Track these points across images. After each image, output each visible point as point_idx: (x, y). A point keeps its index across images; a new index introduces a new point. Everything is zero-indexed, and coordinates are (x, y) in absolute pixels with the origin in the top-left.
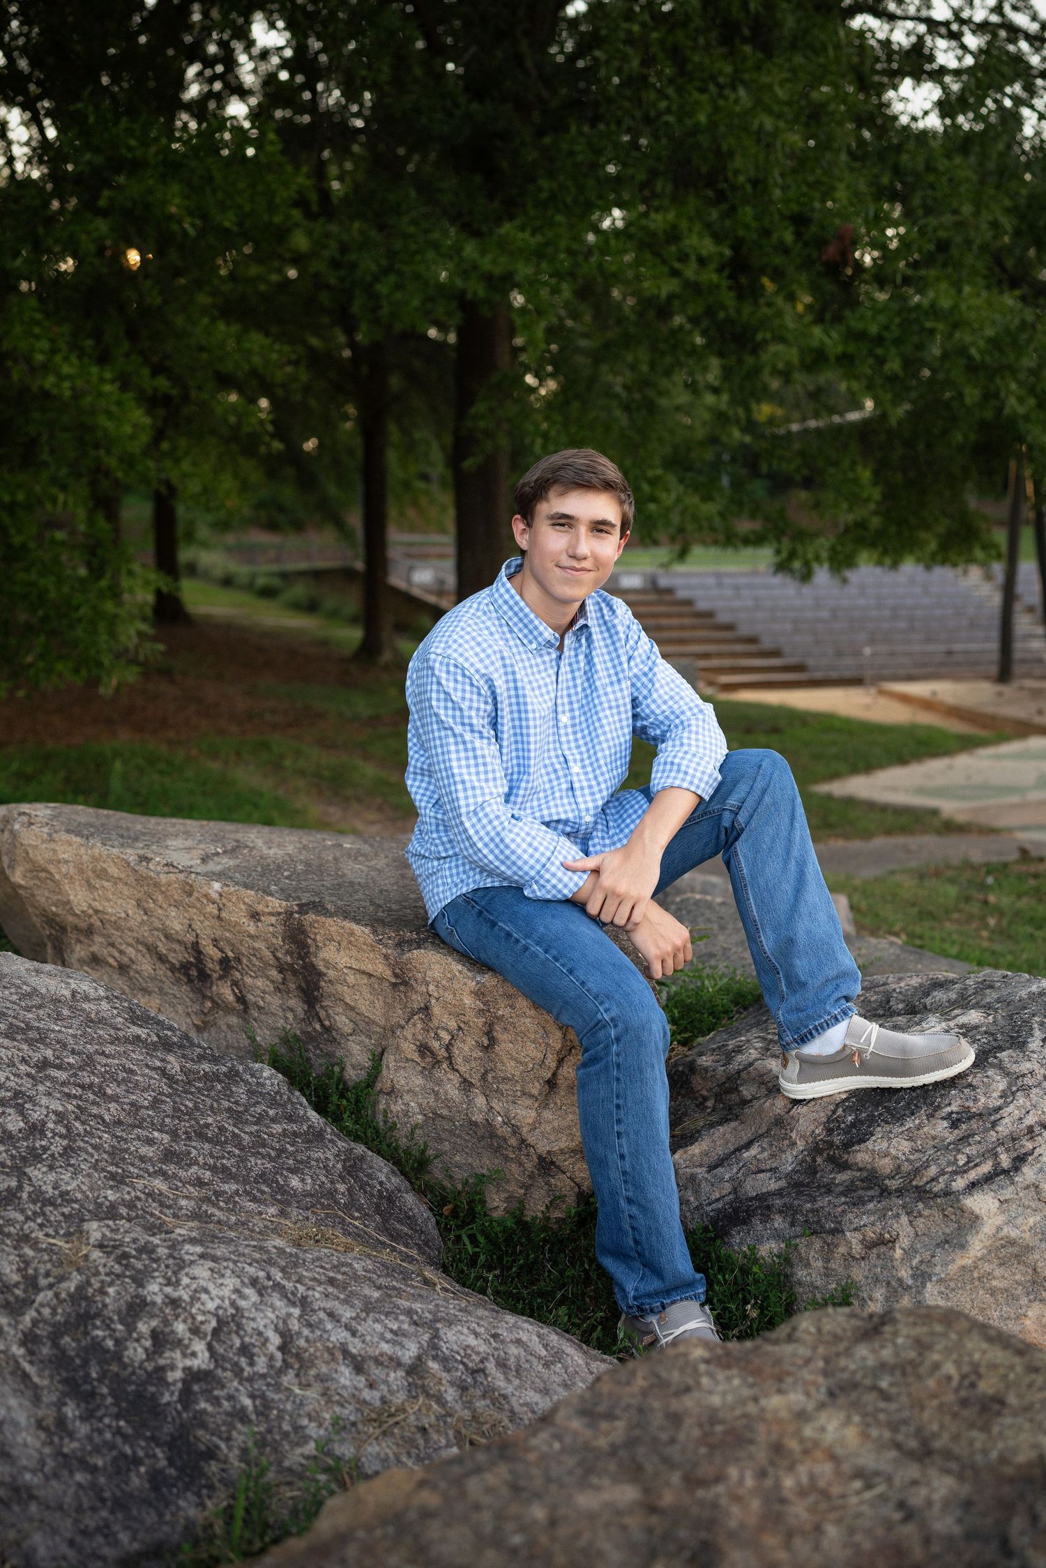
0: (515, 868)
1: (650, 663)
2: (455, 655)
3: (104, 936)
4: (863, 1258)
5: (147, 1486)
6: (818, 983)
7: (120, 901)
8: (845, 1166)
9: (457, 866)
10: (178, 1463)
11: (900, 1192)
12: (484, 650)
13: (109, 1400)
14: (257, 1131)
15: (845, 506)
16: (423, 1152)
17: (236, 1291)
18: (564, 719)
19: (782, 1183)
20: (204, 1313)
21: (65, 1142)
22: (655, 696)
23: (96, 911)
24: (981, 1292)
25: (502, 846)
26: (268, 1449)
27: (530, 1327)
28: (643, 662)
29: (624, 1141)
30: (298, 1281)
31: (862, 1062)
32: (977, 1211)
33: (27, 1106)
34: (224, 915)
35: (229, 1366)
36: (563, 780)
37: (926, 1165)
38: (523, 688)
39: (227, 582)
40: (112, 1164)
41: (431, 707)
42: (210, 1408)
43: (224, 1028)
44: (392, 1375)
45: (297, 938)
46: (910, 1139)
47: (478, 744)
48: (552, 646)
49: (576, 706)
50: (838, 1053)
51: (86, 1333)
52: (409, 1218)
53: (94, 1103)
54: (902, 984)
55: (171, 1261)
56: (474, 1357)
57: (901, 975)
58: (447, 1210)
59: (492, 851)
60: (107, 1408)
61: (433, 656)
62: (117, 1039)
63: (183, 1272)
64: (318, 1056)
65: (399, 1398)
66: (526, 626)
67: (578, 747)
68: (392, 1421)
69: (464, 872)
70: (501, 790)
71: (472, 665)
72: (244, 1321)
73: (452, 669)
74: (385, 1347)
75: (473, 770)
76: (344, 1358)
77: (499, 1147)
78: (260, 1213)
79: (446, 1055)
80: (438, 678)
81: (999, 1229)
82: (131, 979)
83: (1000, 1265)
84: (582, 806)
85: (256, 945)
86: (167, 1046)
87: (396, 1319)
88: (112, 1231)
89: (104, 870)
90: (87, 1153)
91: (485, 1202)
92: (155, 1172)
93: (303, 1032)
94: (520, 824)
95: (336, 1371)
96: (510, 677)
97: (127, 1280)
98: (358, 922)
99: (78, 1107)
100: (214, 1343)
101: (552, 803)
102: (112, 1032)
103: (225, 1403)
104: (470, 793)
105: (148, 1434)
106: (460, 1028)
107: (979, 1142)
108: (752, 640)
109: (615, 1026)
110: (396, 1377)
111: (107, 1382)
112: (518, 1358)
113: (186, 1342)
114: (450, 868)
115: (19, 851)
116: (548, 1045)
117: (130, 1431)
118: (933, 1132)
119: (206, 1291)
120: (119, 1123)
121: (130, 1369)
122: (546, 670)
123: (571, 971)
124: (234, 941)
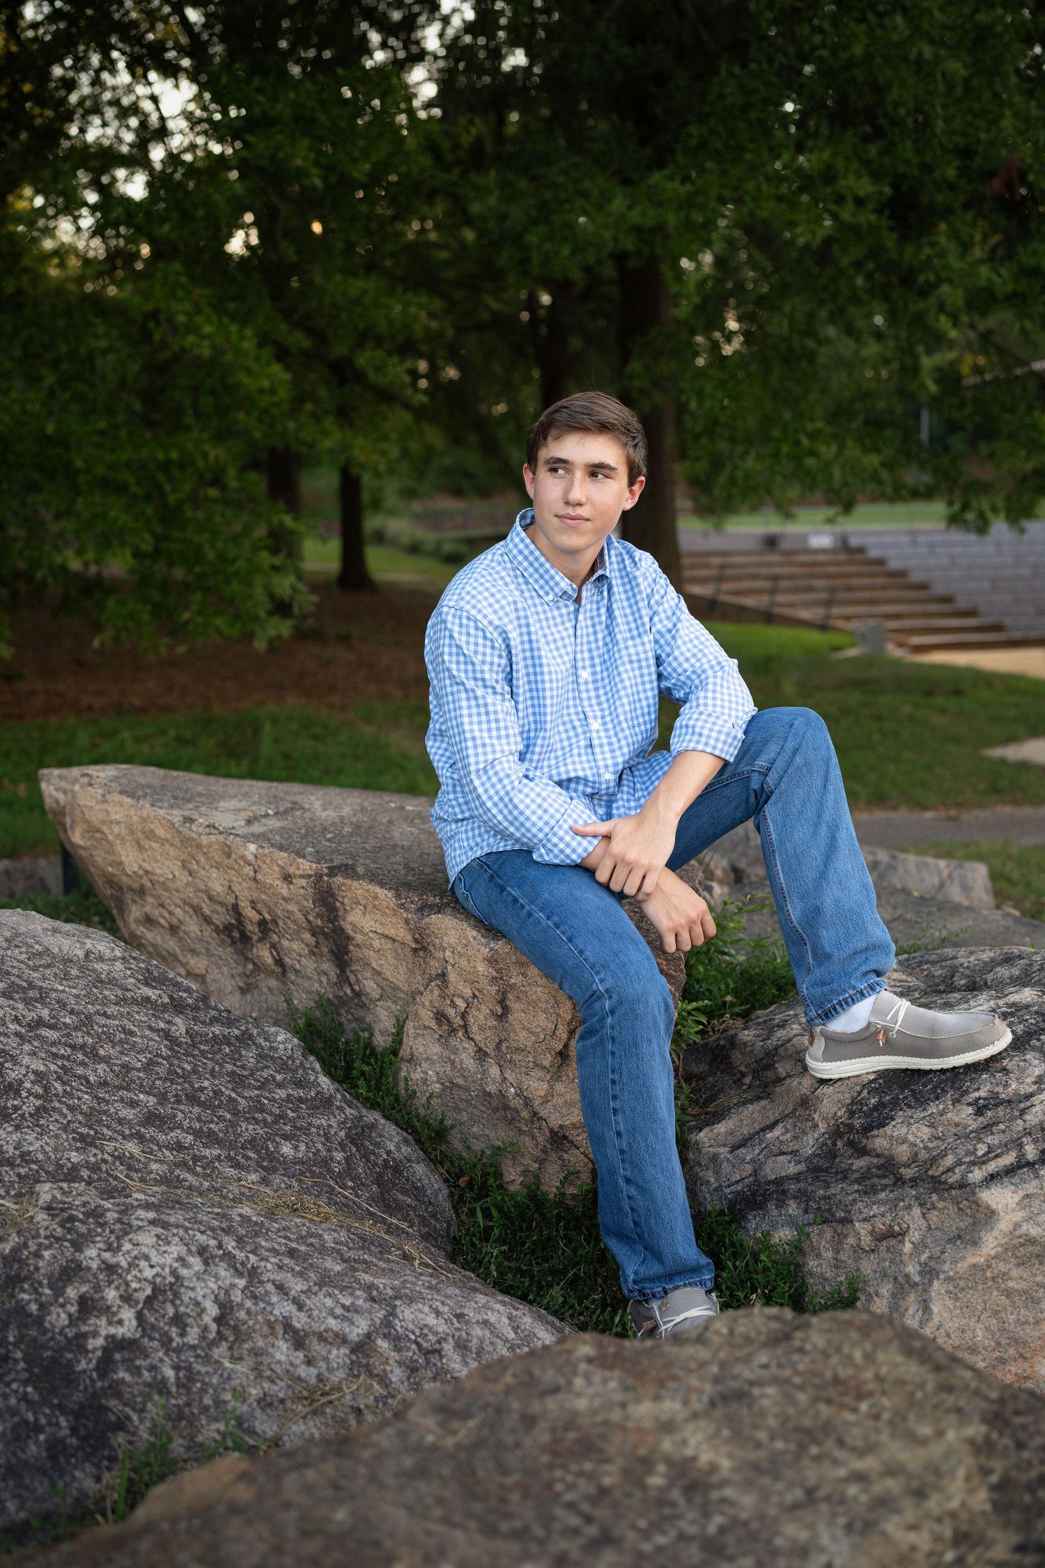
0: (523, 830)
1: (674, 619)
2: (468, 607)
3: (153, 896)
4: (873, 1251)
5: (44, 1454)
6: (843, 955)
7: (167, 862)
8: (863, 1152)
9: (473, 829)
10: (82, 1433)
11: (914, 1182)
12: (498, 601)
13: (22, 1365)
14: (258, 1096)
15: (1023, 453)
16: (442, 1122)
17: (181, 1259)
18: (585, 675)
19: (802, 1167)
20: (140, 1280)
21: (39, 1103)
22: (677, 653)
23: (147, 872)
24: (995, 1293)
25: (510, 806)
26: (184, 1422)
27: (501, 1308)
28: (668, 618)
29: (620, 1118)
30: (253, 1252)
31: (888, 1041)
32: (994, 1206)
33: (6, 1065)
34: (259, 876)
35: (157, 1336)
36: (582, 737)
37: (943, 1155)
38: (538, 641)
39: (414, 549)
40: (86, 1126)
41: (443, 662)
42: (128, 1378)
43: (265, 990)
44: (335, 1352)
45: (327, 901)
46: (931, 1126)
47: (490, 699)
48: (570, 597)
49: (597, 661)
50: (862, 1030)
51: (12, 1296)
52: (417, 1188)
53: (83, 1064)
54: (972, 959)
55: (118, 1226)
56: (430, 1337)
57: (973, 949)
58: (463, 1182)
59: (501, 811)
60: (17, 1373)
61: (445, 609)
62: (124, 1000)
63: (127, 1238)
64: (349, 1021)
65: (338, 1376)
66: (542, 577)
67: (600, 704)
68: (323, 1400)
69: (480, 835)
70: (513, 748)
71: (485, 617)
72: (183, 1290)
73: (465, 621)
74: (332, 1323)
75: (485, 726)
76: (285, 1332)
77: (513, 1119)
78: (240, 1180)
79: (462, 1023)
80: (451, 631)
81: (1017, 1226)
82: (180, 939)
83: (1019, 1265)
84: (601, 763)
85: (290, 908)
86: (178, 1007)
87: (352, 1294)
88: (64, 1193)
89: (152, 831)
90: (61, 1114)
91: (502, 1175)
92: (132, 1135)
93: (336, 997)
94: (532, 784)
95: (273, 1346)
96: (524, 630)
97: (66, 1244)
98: (382, 884)
99: (63, 1067)
100: (146, 1311)
101: (569, 760)
102: (119, 993)
103: (146, 1374)
104: (480, 750)
105: (56, 1401)
106: (475, 996)
107: (1004, 1132)
108: (947, 600)
109: (610, 997)
110: (339, 1355)
111: (22, 1347)
112: (481, 1340)
113: (114, 1309)
114: (466, 831)
115: (77, 812)
116: (558, 1015)
117: (36, 1397)
118: (956, 1119)
119: (147, 1258)
120: (105, 1084)
121: (50, 1334)
122: (563, 623)
123: (570, 939)
124: (270, 904)
